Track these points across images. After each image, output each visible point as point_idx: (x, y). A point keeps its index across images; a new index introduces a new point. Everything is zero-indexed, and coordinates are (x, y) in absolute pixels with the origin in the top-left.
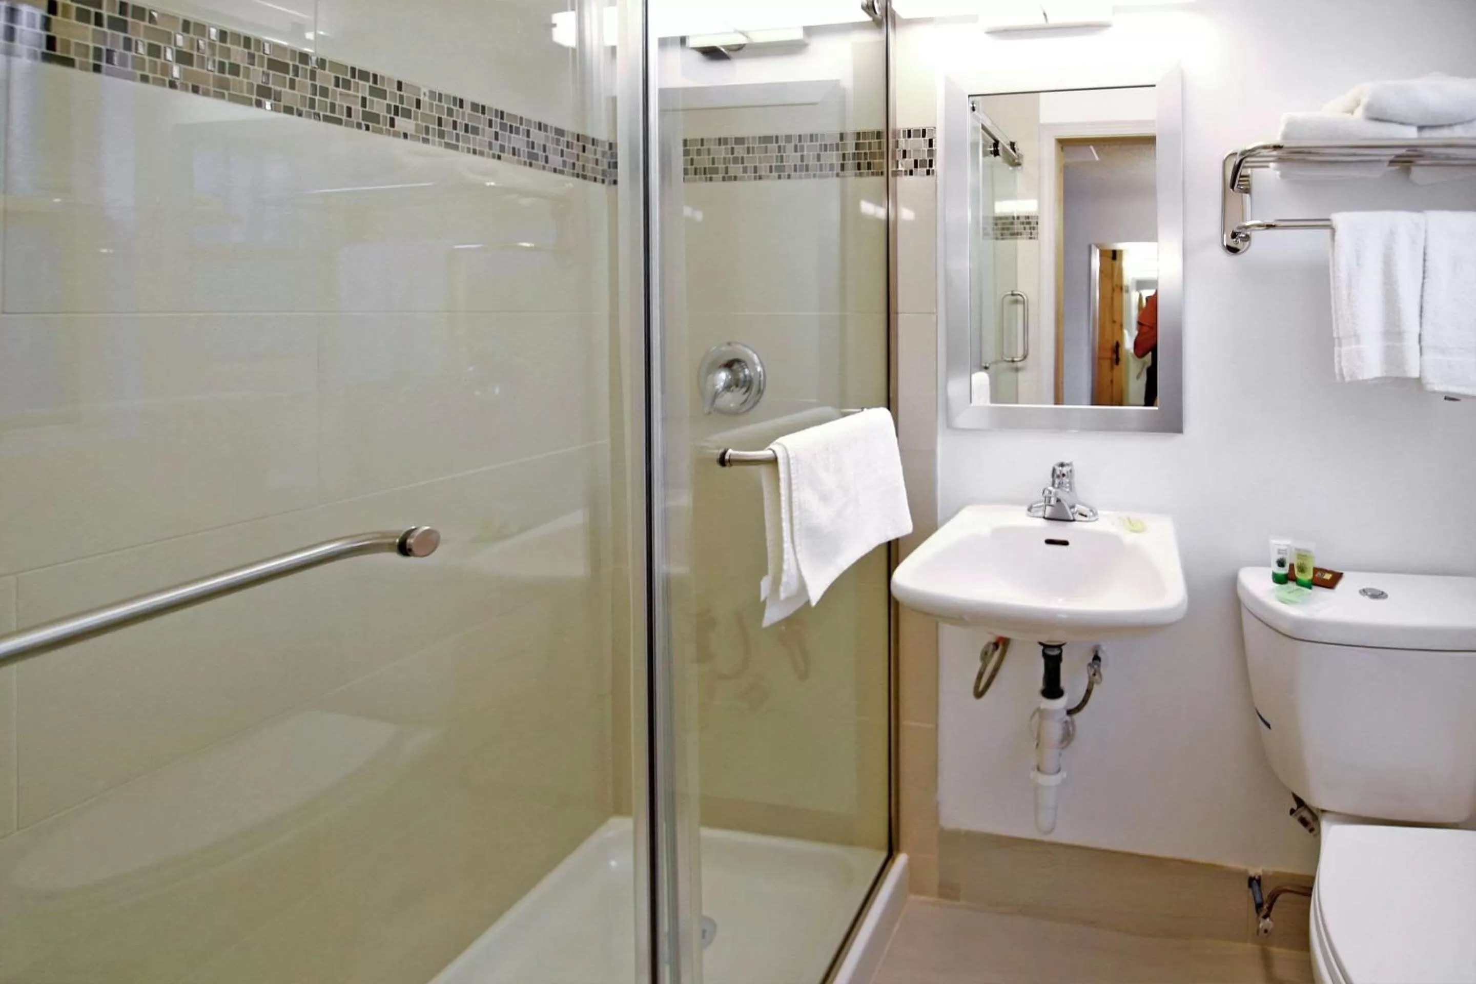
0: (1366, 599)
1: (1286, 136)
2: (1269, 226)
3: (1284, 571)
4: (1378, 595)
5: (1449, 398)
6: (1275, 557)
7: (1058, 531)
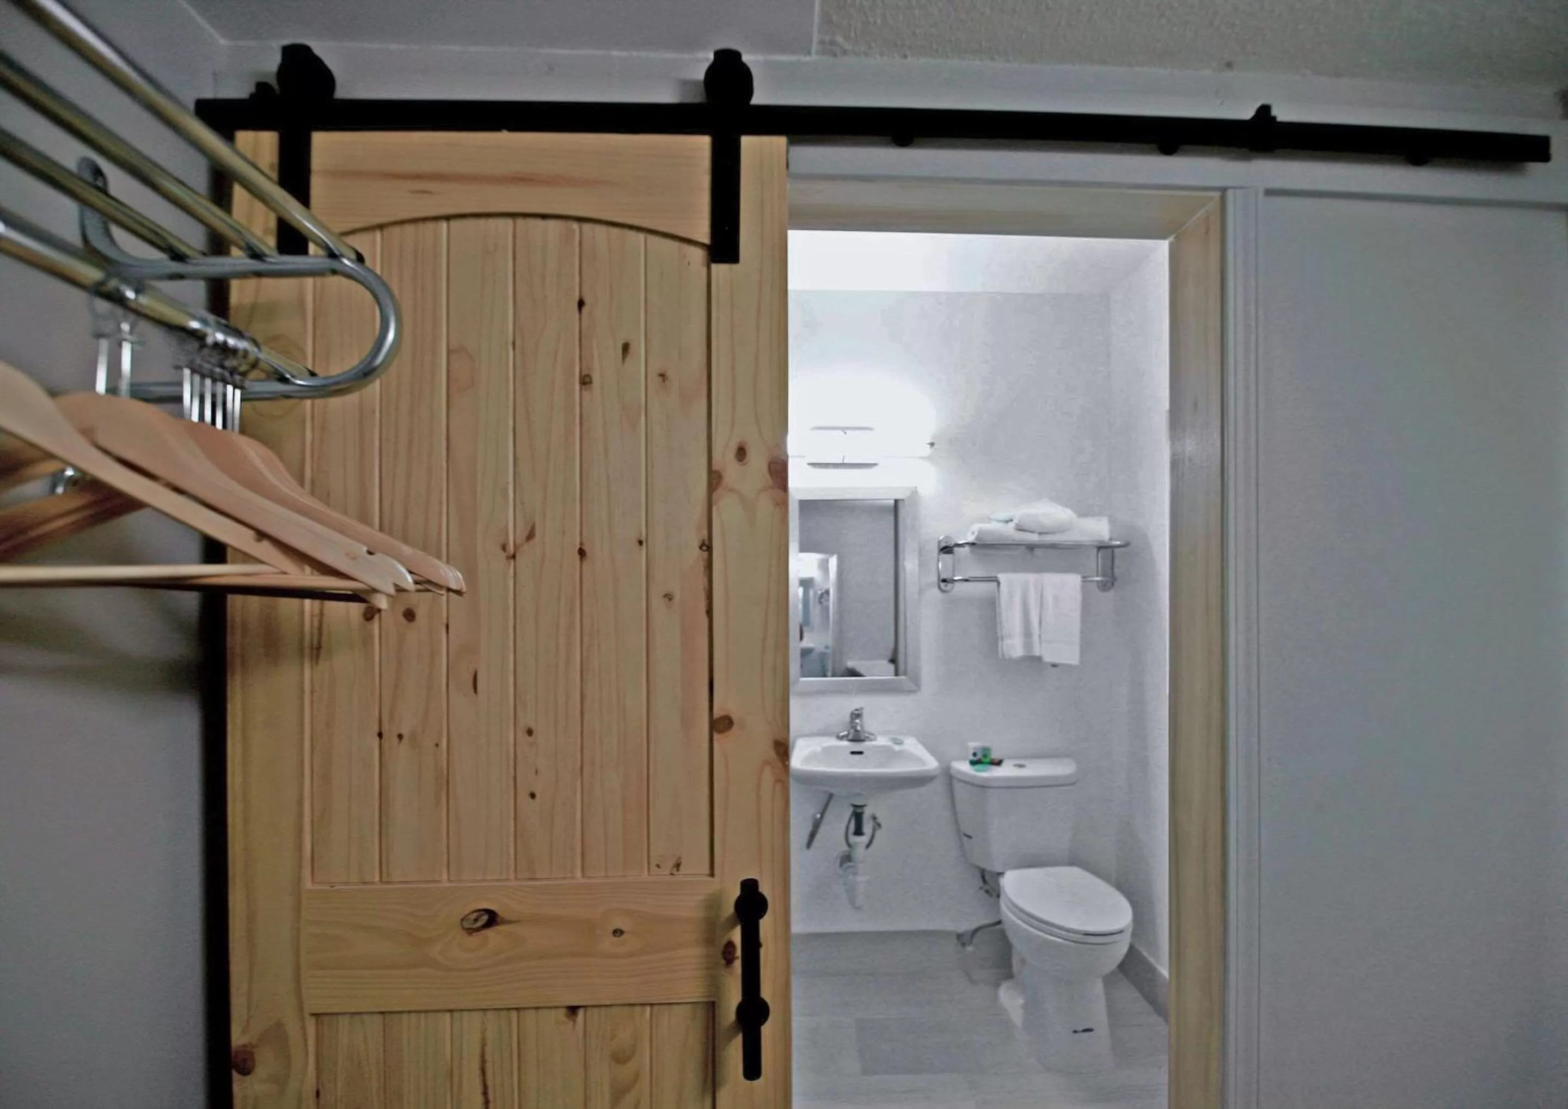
0: (1016, 768)
1: (977, 538)
2: (966, 580)
3: (975, 759)
4: (1021, 766)
5: (1054, 666)
6: (972, 752)
7: (857, 747)
